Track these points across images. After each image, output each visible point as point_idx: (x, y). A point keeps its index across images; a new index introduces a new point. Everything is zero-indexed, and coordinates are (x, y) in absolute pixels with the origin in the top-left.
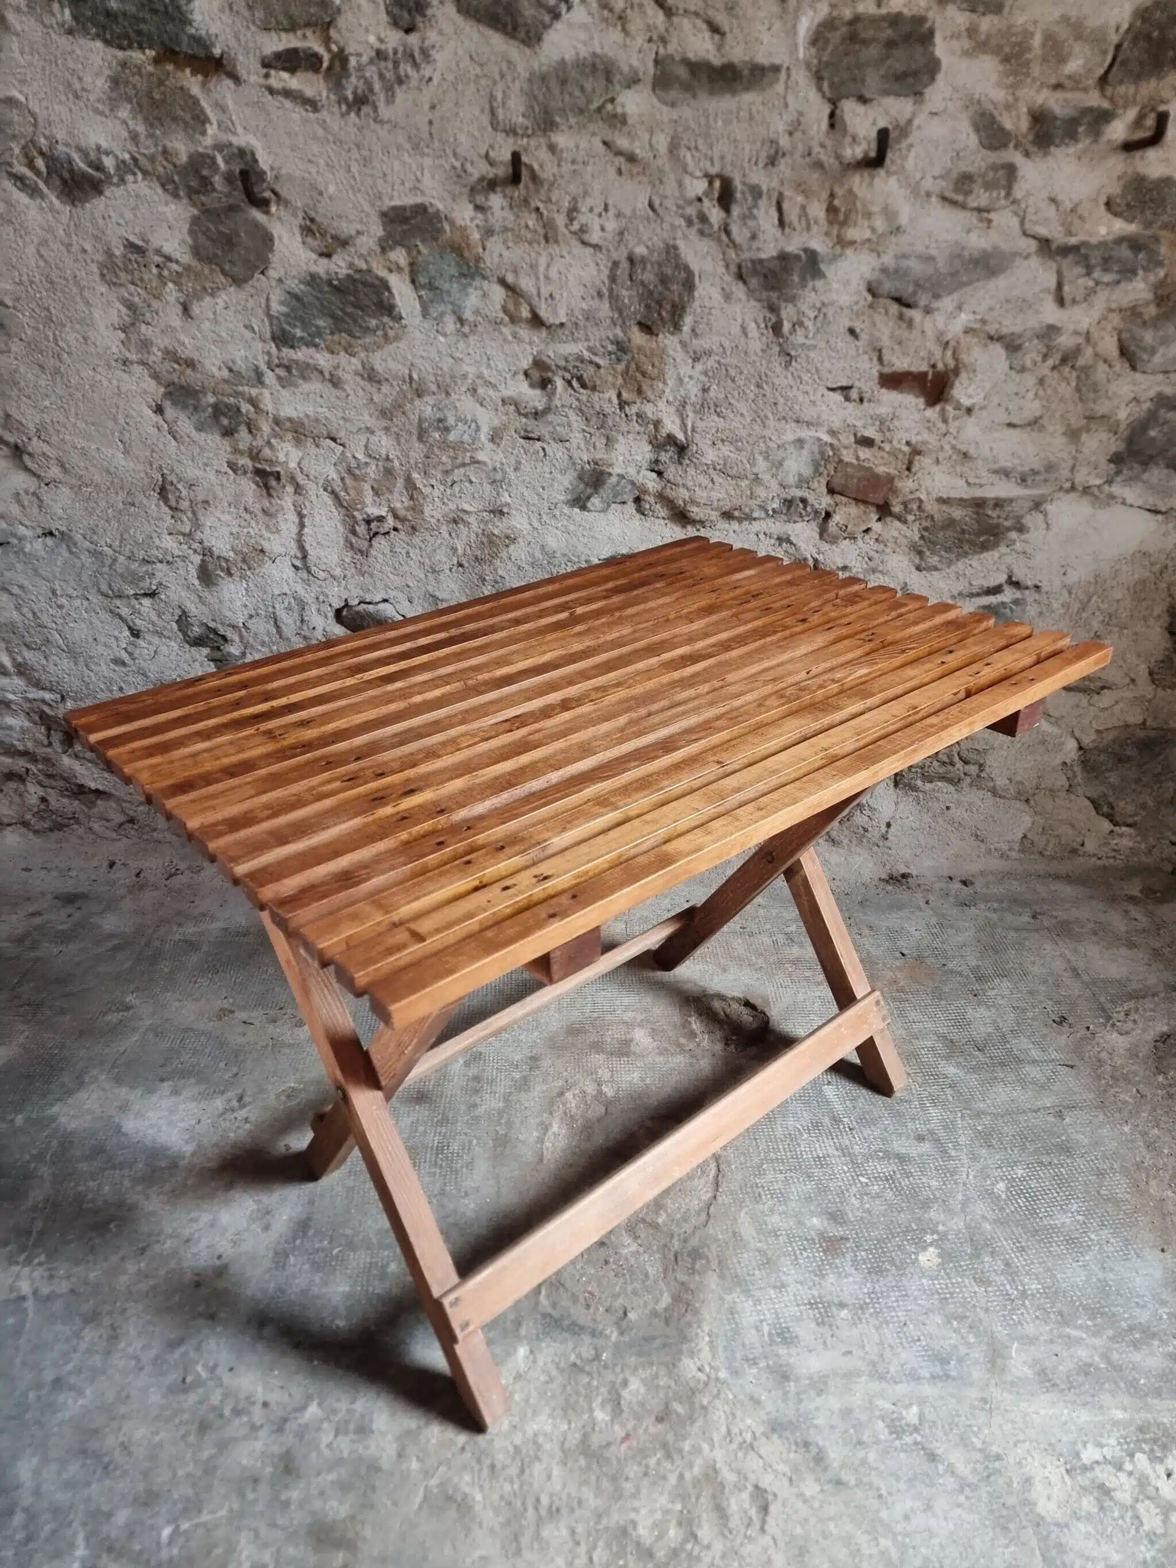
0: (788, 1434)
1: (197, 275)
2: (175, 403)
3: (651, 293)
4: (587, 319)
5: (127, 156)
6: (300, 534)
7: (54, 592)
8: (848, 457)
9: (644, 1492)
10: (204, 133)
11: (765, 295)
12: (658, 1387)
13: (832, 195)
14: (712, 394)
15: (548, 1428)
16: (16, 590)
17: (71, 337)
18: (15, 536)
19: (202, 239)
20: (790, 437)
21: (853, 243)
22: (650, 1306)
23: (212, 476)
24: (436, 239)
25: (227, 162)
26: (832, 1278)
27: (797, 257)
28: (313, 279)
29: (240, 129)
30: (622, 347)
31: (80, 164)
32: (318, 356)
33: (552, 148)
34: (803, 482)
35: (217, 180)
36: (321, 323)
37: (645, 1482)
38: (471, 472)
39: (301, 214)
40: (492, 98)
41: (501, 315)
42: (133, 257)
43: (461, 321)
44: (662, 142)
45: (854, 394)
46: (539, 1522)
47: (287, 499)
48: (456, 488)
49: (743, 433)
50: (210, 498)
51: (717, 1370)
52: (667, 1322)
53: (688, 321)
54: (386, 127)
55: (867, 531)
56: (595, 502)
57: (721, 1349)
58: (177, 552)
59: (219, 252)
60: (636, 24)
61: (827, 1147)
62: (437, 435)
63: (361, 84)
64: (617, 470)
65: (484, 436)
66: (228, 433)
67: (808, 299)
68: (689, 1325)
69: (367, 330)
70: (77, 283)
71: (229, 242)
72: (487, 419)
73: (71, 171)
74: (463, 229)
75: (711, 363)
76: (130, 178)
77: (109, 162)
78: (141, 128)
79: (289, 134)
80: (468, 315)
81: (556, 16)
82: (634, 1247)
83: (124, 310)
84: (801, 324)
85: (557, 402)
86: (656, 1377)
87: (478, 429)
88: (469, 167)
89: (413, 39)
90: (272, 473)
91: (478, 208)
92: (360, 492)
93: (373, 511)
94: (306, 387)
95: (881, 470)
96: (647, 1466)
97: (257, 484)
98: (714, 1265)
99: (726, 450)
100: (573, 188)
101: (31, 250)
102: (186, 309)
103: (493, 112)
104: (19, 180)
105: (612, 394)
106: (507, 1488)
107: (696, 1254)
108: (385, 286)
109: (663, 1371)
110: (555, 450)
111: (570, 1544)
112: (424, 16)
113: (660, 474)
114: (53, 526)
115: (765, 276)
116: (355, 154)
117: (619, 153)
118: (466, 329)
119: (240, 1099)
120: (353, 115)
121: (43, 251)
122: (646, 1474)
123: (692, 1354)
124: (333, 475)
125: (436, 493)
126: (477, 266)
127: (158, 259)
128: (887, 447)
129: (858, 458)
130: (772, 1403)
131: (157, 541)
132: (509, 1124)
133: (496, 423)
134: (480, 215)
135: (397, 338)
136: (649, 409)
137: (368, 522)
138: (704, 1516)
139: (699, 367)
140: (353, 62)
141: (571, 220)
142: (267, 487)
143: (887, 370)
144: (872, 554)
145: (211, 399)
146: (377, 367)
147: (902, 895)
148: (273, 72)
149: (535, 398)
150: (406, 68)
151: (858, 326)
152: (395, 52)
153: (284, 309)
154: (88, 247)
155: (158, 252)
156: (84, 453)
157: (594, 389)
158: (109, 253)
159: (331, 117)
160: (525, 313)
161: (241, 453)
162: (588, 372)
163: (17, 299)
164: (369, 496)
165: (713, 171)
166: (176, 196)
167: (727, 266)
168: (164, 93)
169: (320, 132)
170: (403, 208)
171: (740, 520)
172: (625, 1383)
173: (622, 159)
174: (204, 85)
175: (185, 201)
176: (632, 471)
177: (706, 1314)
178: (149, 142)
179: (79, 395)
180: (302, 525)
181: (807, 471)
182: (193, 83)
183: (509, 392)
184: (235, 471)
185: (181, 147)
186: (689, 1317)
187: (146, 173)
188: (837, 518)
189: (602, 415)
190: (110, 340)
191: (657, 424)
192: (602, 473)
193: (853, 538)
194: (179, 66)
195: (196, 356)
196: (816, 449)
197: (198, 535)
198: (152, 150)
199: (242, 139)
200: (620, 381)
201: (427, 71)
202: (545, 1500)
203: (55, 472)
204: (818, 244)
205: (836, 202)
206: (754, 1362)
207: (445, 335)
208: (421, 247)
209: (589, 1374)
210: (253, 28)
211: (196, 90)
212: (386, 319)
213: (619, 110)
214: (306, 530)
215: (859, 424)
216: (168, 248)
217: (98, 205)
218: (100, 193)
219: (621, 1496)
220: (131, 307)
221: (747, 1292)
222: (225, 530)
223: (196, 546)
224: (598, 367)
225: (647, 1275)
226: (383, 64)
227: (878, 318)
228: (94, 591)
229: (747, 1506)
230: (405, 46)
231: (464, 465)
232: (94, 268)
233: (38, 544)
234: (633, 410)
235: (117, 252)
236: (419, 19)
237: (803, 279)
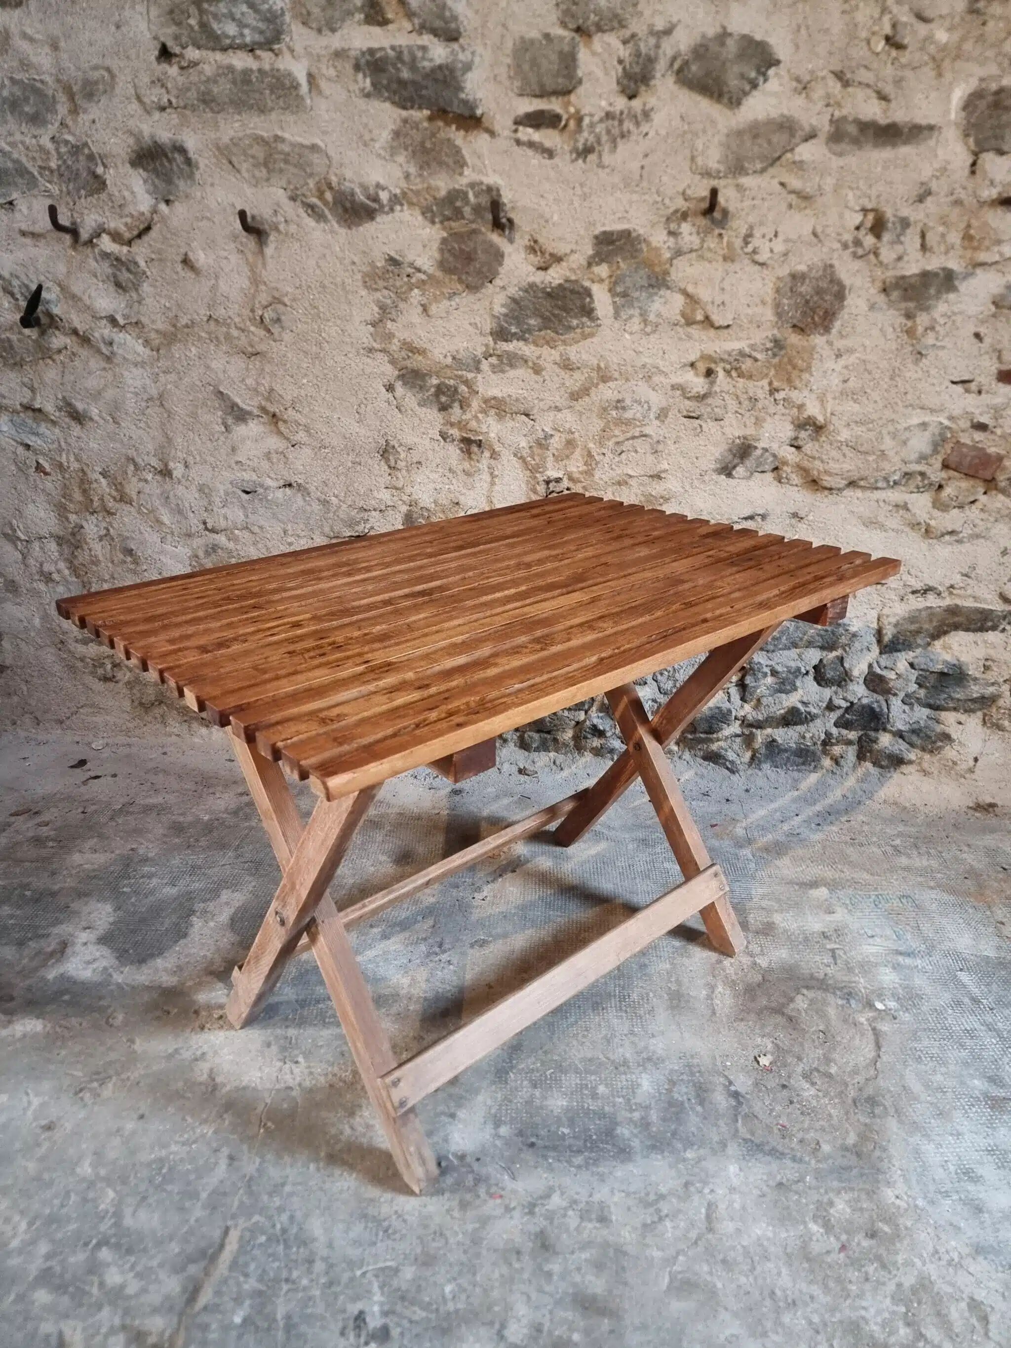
0: (991, 1256)
1: (438, 282)
2: (405, 384)
3: (807, 302)
4: (751, 322)
5: (398, 191)
6: (490, 491)
7: (285, 532)
8: (965, 439)
9: (868, 1295)
10: (461, 174)
11: (903, 305)
12: (861, 1209)
13: (969, 226)
14: (851, 384)
15: (770, 1235)
16: (256, 529)
17: (332, 330)
18: (262, 486)
19: (447, 255)
20: (915, 421)
21: (982, 264)
22: (840, 1142)
23: (427, 442)
24: (633, 257)
25: (476, 196)
26: (1003, 1131)
27: (936, 275)
28: (532, 286)
29: (490, 172)
30: (778, 344)
31: (361, 197)
32: (525, 348)
33: (739, 188)
34: (923, 458)
35: (467, 210)
36: (532, 322)
37: (867, 1286)
38: (638, 443)
39: (527, 237)
40: (693, 148)
41: (679, 318)
42: (391, 268)
43: (645, 321)
44: (829, 182)
45: (973, 386)
46: (778, 1311)
47: (485, 461)
48: (624, 456)
49: (874, 416)
50: (423, 460)
51: (915, 1199)
52: (859, 1155)
53: (837, 324)
54: (607, 170)
55: (973, 502)
56: (740, 471)
57: (914, 1182)
58: (390, 503)
59: (459, 266)
60: (818, 93)
61: (971, 1022)
62: (614, 413)
63: (592, 139)
64: (761, 445)
65: (652, 416)
66: (443, 408)
67: (941, 308)
68: (880, 1159)
69: (570, 328)
70: (344, 289)
71: (468, 258)
72: (657, 400)
73: (353, 202)
74: (657, 249)
75: (852, 359)
76: (398, 208)
77: (384, 196)
78: (412, 170)
79: (528, 176)
80: (652, 317)
81: (755, 86)
82: (813, 1092)
83: (376, 309)
84: (932, 328)
85: (716, 388)
86: (858, 1200)
87: (649, 409)
88: (667, 201)
89: (636, 104)
90: (475, 441)
91: (671, 233)
92: (544, 459)
93: (553, 474)
94: (512, 373)
95: (992, 450)
96: (866, 1273)
97: (461, 449)
98: (892, 1111)
99: (859, 430)
100: (751, 219)
101: (312, 262)
102: (425, 309)
103: (693, 159)
104: (311, 208)
105: (765, 383)
106: (743, 1280)
107: (872, 1101)
108: (588, 293)
109: (863, 1196)
110: (710, 426)
111: (810, 1333)
112: (648, 85)
113: (798, 448)
114: (293, 479)
115: (906, 290)
116: (578, 191)
117: (793, 192)
118: (648, 329)
119: (440, 945)
120: (580, 161)
121: (322, 263)
122: (867, 1280)
123: (888, 1184)
124: (523, 444)
125: (606, 460)
126: (664, 279)
127: (410, 270)
128: (999, 431)
129: (973, 440)
130: (971, 1230)
131: (375, 493)
132: (679, 982)
133: (664, 404)
134: (672, 239)
135: (592, 335)
136: (795, 395)
137: (548, 482)
138: (928, 1319)
139: (842, 362)
140: (586, 121)
141: (747, 243)
142: (469, 453)
143: (1005, 367)
144: (977, 521)
145: (435, 381)
146: (573, 358)
147: (991, 820)
148: (521, 128)
149: (698, 384)
150: (628, 125)
151: (982, 330)
152: (622, 113)
153: (504, 310)
154: (356, 260)
155: (411, 265)
156: (328, 422)
157: (750, 377)
158: (372, 264)
159: (563, 162)
160: (699, 317)
161: (452, 425)
162: (747, 365)
163: (294, 300)
164: (550, 461)
165: (869, 207)
166: (433, 222)
167: (873, 281)
168: (434, 144)
169: (552, 174)
170: (611, 233)
171: (863, 488)
172: (831, 1204)
173: (793, 196)
174: (465, 137)
175: (438, 226)
176: (775, 447)
177: (892, 1151)
178: (418, 180)
179: (331, 375)
180: (493, 484)
181: (927, 449)
182: (458, 137)
183: (676, 379)
184: (445, 439)
185: (442, 184)
186: (877, 1153)
187: (411, 204)
188: (948, 491)
189: (754, 400)
190: (364, 334)
191: (801, 407)
192: (749, 446)
193: (961, 507)
194: (448, 124)
195: (427, 346)
196: (937, 431)
197: (408, 490)
198: (420, 187)
199: (491, 179)
200: (772, 372)
201: (645, 128)
202: (778, 1293)
203: (301, 436)
204: (954, 264)
205: (972, 232)
206: (947, 1195)
207: (631, 333)
208: (622, 265)
209: (796, 1193)
210: (511, 94)
211: (459, 142)
212: (585, 319)
213: (797, 158)
214: (496, 488)
215: (977, 412)
216: (419, 263)
217: (368, 228)
218: (372, 219)
219: (848, 1296)
220: (383, 308)
221: (926, 1136)
222: (431, 486)
223: (405, 498)
224: (756, 360)
225: (830, 1115)
226: (610, 122)
227: (999, 325)
228: (317, 532)
229: (967, 1314)
230: (630, 109)
231: (633, 438)
232: (359, 276)
233: (280, 494)
234: (780, 396)
235: (379, 264)
236: (643, 88)
237: (939, 292)
